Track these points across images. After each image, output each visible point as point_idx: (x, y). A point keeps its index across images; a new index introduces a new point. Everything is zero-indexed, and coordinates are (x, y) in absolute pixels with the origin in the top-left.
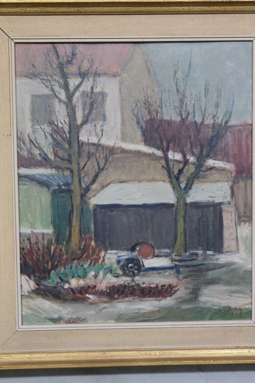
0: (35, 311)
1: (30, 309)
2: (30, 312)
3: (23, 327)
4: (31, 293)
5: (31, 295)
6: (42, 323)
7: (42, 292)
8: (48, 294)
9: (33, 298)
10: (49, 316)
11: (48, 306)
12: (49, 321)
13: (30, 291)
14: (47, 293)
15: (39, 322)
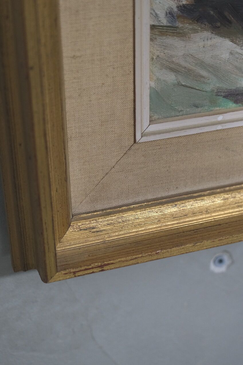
0: (188, 73)
1: (172, 70)
2: (171, 78)
3: (154, 128)
4: (178, 17)
5: (179, 24)
6: (206, 108)
7: (212, 13)
8: (231, 17)
9: (181, 34)
10: (225, 86)
11: (226, 56)
12: (225, 99)
13: (175, 10)
14: (226, 14)
15: (197, 106)
